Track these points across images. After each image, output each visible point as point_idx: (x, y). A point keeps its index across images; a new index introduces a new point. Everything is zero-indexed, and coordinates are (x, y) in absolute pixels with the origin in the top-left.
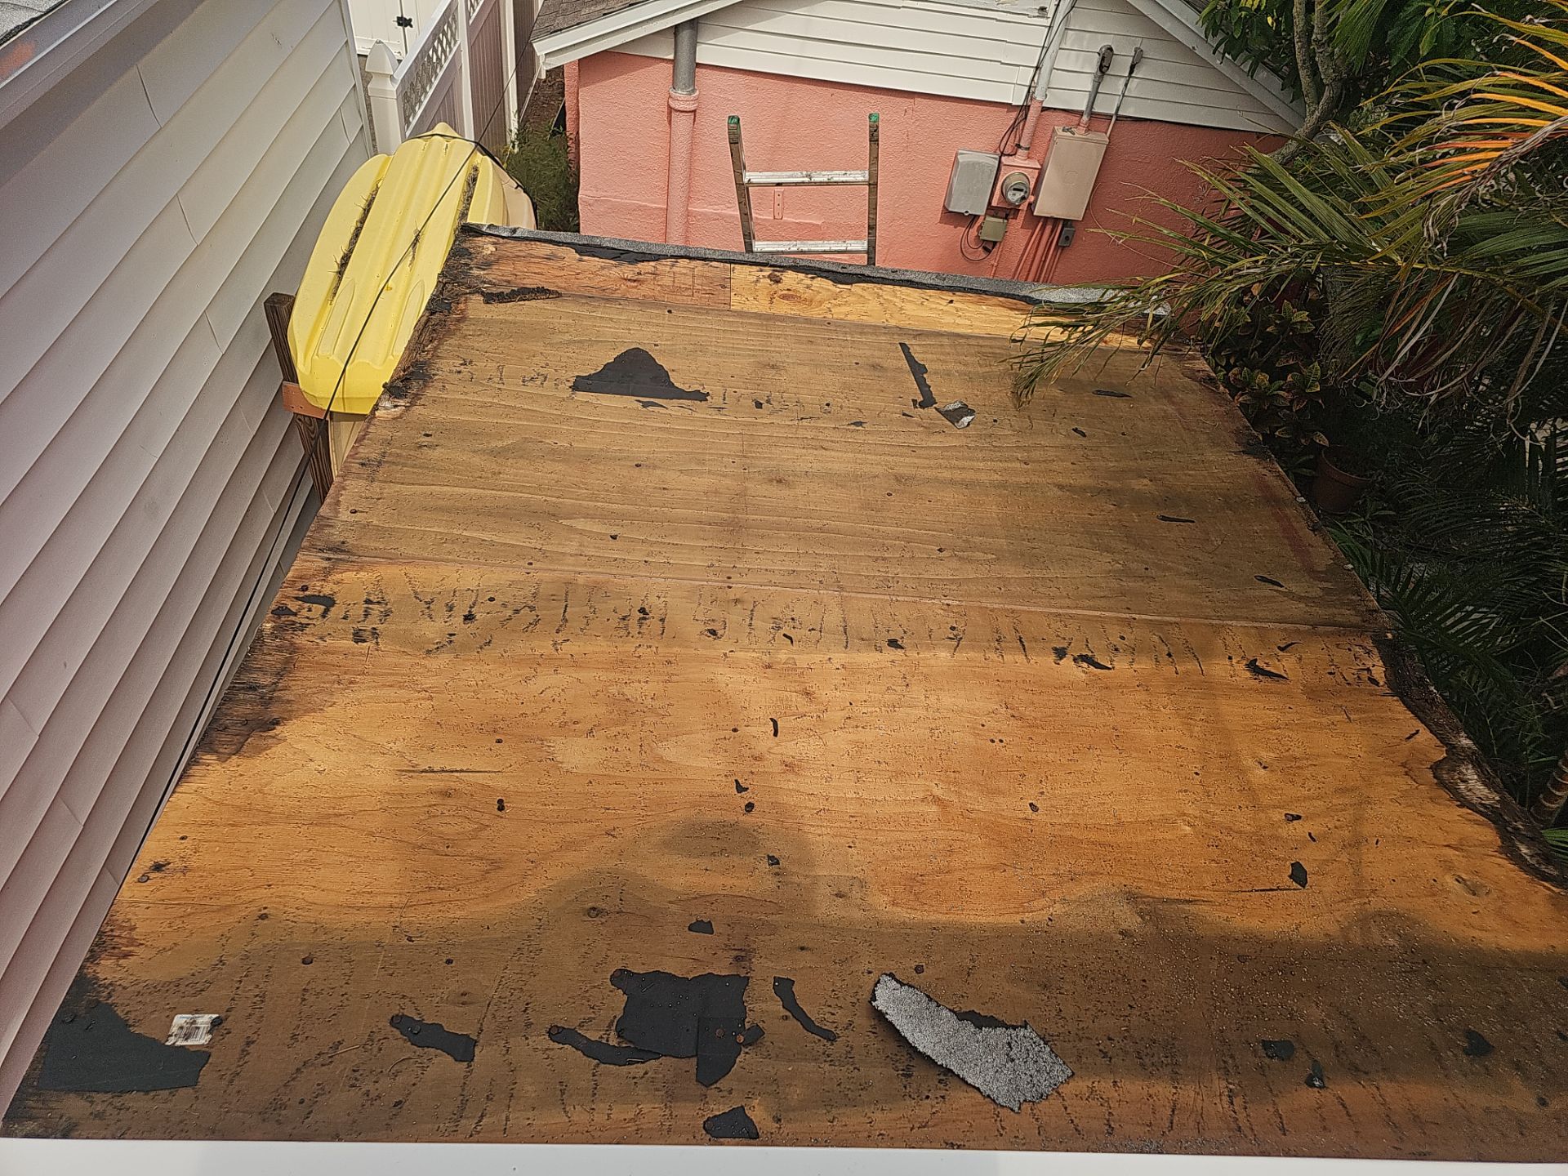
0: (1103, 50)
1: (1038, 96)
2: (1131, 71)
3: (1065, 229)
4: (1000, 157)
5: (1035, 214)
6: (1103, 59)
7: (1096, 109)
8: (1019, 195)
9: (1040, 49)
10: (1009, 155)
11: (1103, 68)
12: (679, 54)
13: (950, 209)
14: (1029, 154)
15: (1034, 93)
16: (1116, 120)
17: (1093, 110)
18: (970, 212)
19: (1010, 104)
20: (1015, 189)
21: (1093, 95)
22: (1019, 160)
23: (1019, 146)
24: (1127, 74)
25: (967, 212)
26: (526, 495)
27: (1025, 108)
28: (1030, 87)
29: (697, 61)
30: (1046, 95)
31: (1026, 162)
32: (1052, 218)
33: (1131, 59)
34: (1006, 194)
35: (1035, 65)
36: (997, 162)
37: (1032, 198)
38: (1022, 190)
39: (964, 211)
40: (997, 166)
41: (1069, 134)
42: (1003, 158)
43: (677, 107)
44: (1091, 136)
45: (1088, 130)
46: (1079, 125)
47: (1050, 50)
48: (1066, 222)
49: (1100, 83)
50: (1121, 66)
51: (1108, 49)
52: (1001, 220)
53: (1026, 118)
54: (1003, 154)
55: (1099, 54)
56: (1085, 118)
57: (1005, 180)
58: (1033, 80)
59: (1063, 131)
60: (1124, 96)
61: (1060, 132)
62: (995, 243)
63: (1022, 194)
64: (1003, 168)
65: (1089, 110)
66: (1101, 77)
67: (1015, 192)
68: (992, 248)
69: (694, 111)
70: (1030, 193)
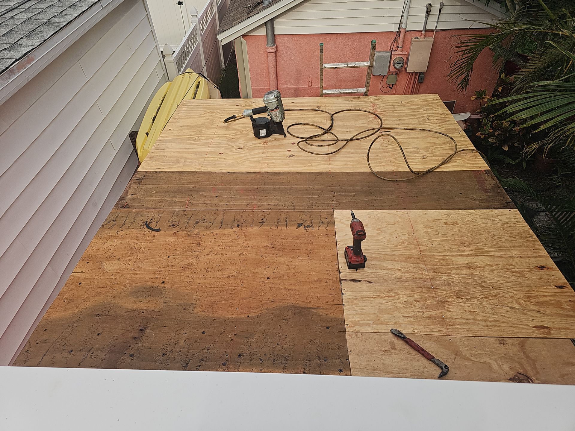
0: (427, 5)
1: (403, 26)
2: (440, 12)
3: (420, 76)
4: (391, 52)
5: (407, 71)
6: (427, 9)
7: (427, 28)
8: (400, 65)
9: (402, 9)
10: (394, 51)
11: (428, 12)
12: (268, 32)
13: (374, 74)
14: (402, 49)
15: (401, 26)
16: (436, 31)
17: (426, 29)
18: (381, 74)
19: (393, 32)
20: (398, 63)
21: (425, 23)
22: (399, 52)
23: (398, 47)
24: (438, 13)
25: (380, 74)
26: (189, 185)
27: (399, 32)
28: (400, 24)
29: (275, 34)
30: (407, 26)
31: (402, 52)
32: (414, 72)
33: (439, 7)
34: (395, 65)
35: (401, 16)
36: (390, 54)
37: (406, 66)
38: (401, 63)
39: (379, 74)
40: (390, 55)
41: (417, 39)
42: (392, 52)
43: (269, 52)
44: (426, 39)
45: (425, 36)
46: (421, 35)
47: (406, 9)
48: (420, 73)
49: (428, 18)
50: (435, 10)
51: (429, 5)
52: (395, 76)
53: (400, 36)
54: (392, 51)
55: (426, 7)
56: (423, 32)
57: (394, 60)
58: (400, 22)
59: (415, 39)
60: (438, 21)
61: (414, 39)
62: (393, 85)
63: (401, 65)
64: (392, 56)
65: (424, 29)
66: (428, 16)
67: (398, 64)
68: (392, 87)
69: (276, 52)
70: (404, 64)
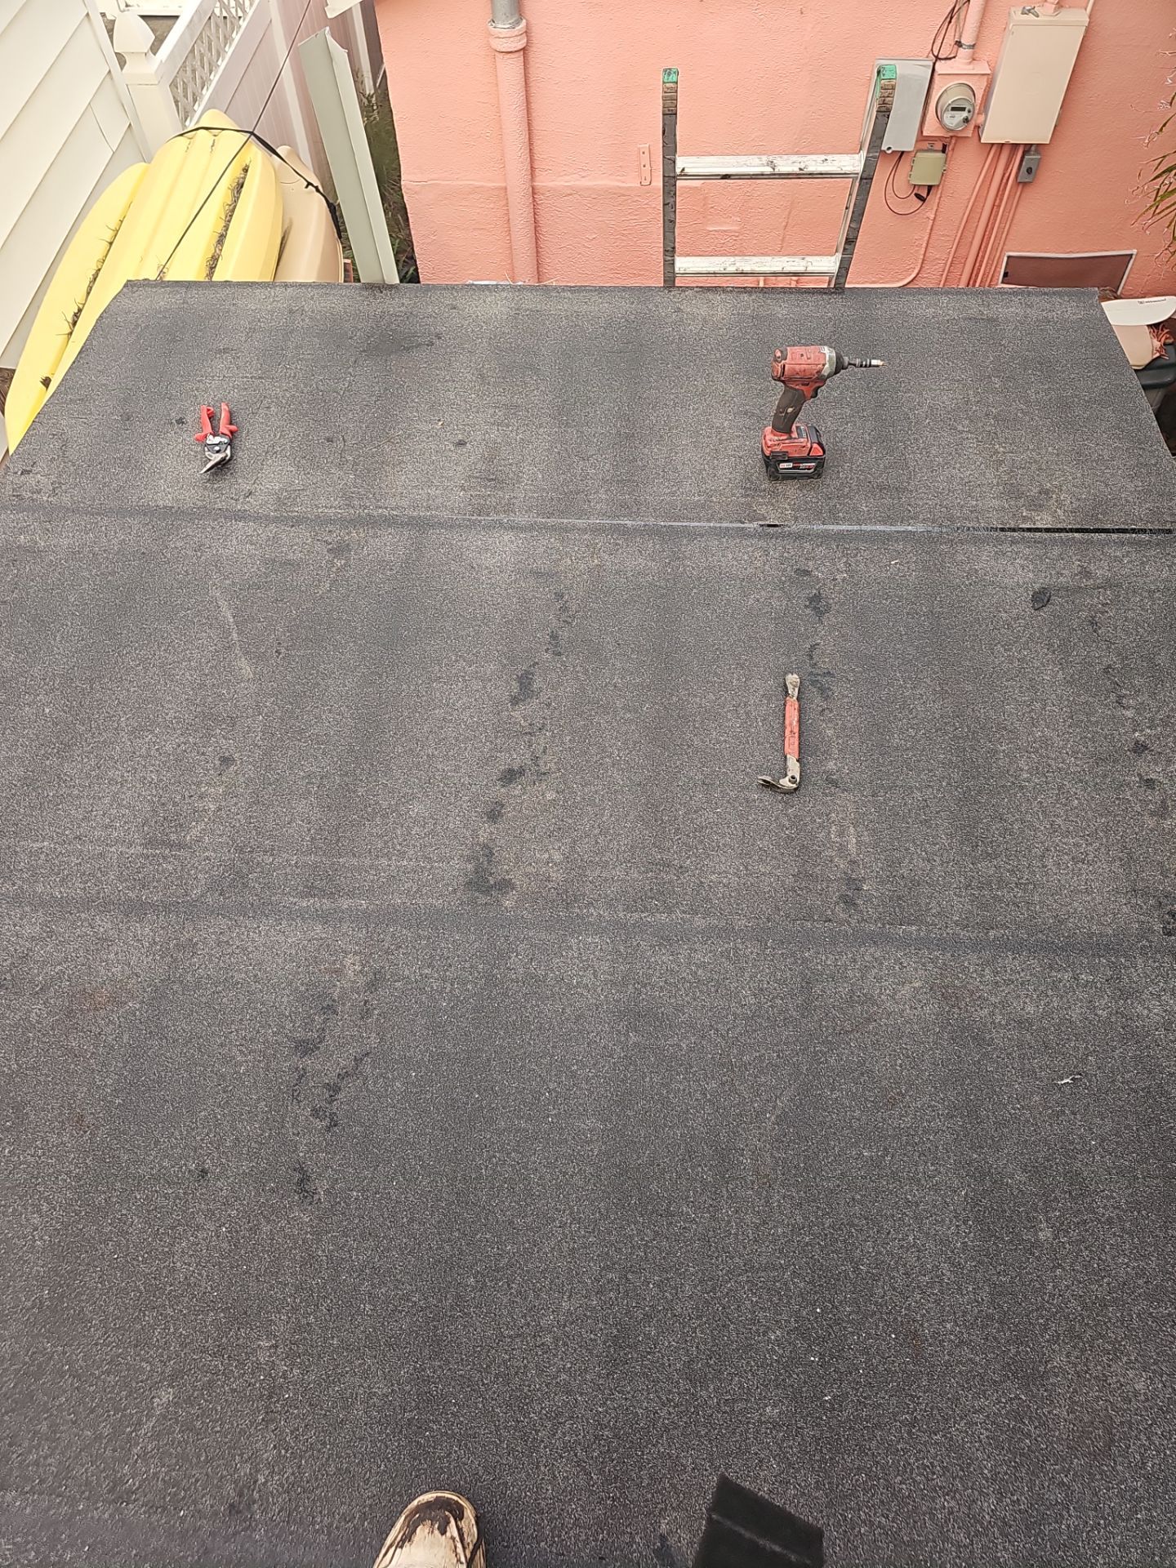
3: (1026, 157)
4: (934, 64)
5: (982, 141)
10: (946, 59)
14: (974, 53)
18: (893, 149)
20: (954, 109)
22: (961, 64)
23: (959, 44)
25: (889, 148)
31: (971, 67)
32: (1007, 144)
36: (930, 71)
37: (981, 119)
38: (963, 109)
40: (928, 77)
41: (1031, 16)
42: (938, 65)
43: (500, 48)
44: (1061, 15)
45: (1058, 7)
48: (1028, 148)
53: (968, 1)
54: (937, 58)
59: (1023, 13)
61: (1018, 15)
62: (930, 188)
63: (965, 114)
64: (936, 77)
67: (954, 113)
68: (928, 195)
69: (524, 49)
70: (976, 112)
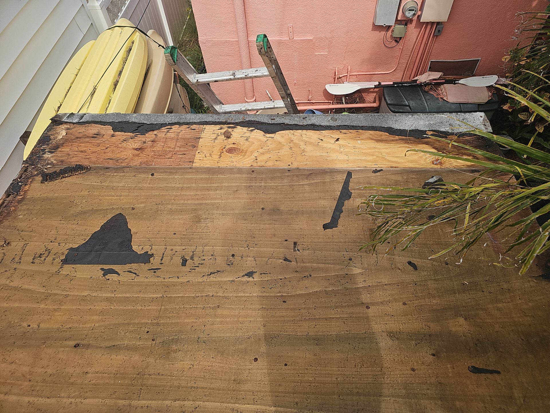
8: (412, 13)
13: (376, 25)
32: (431, 22)
34: (405, 13)
37: (419, 13)
38: (413, 10)
39: (383, 24)
48: (438, 23)
52: (403, 26)
57: (404, 6)
62: (401, 38)
68: (400, 40)
70: (419, 11)
